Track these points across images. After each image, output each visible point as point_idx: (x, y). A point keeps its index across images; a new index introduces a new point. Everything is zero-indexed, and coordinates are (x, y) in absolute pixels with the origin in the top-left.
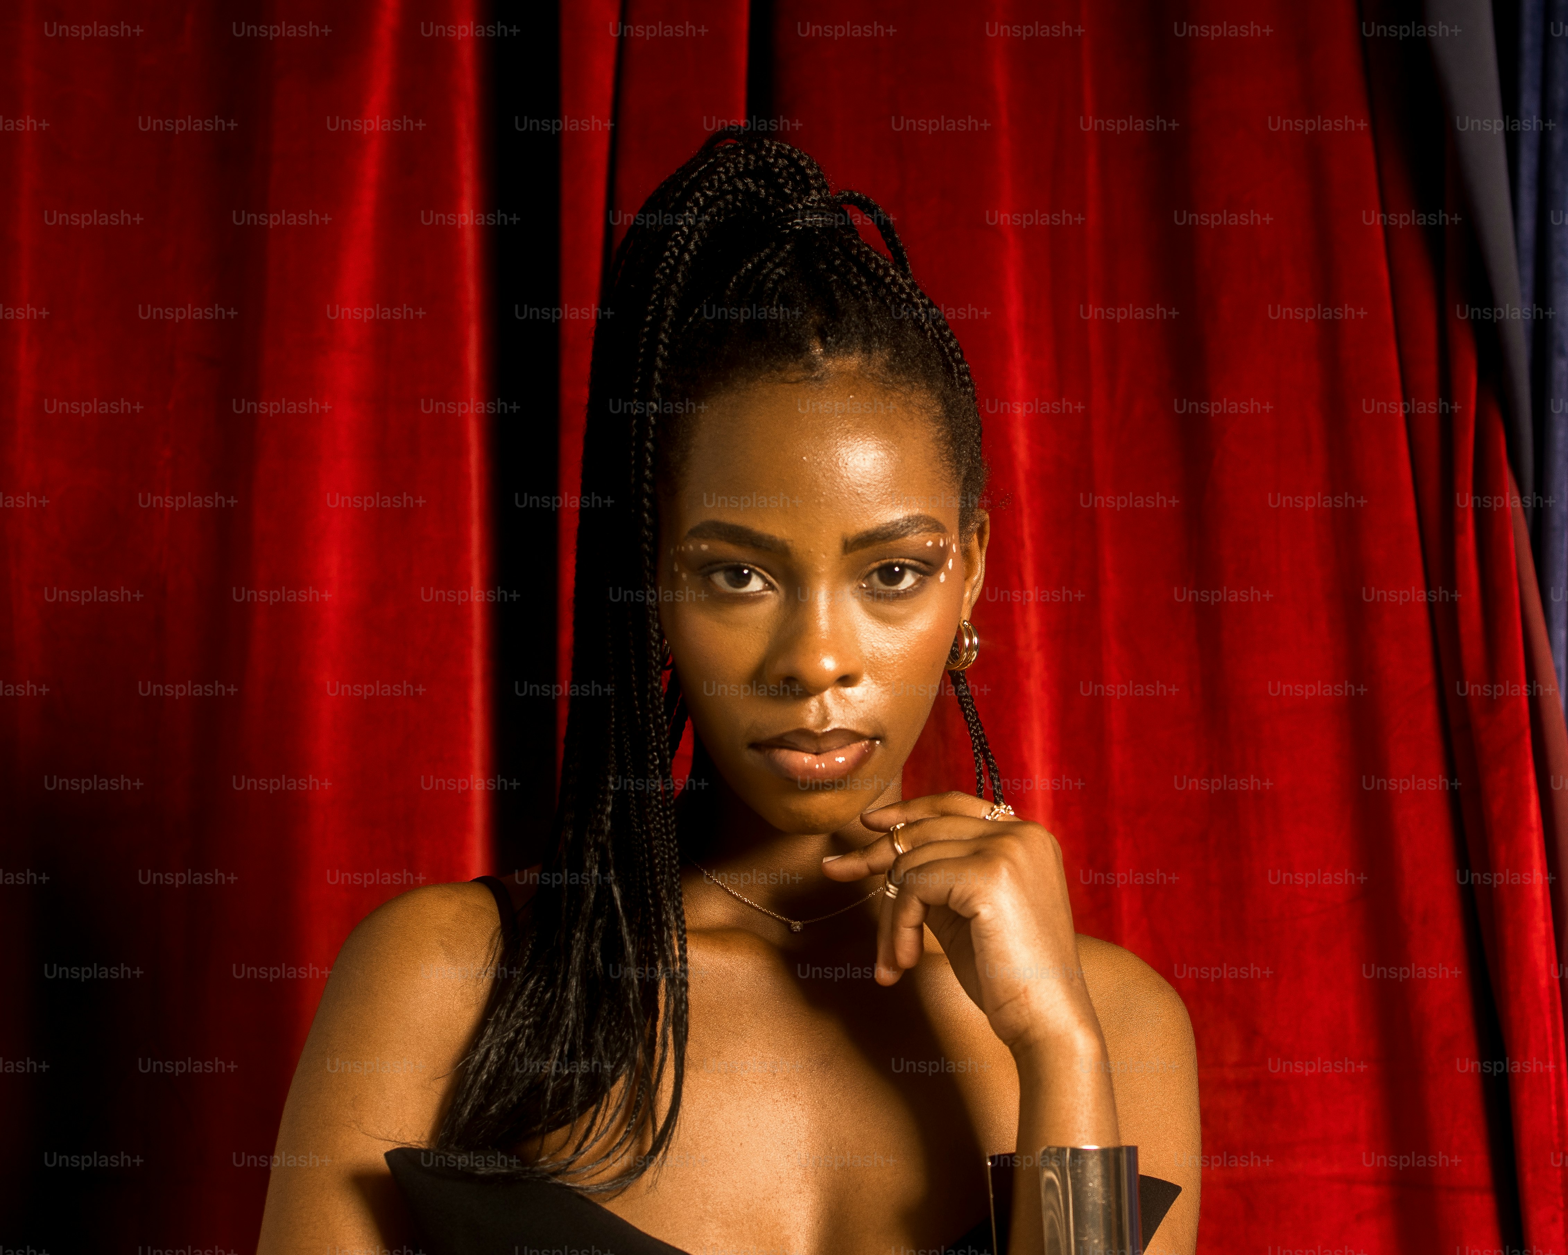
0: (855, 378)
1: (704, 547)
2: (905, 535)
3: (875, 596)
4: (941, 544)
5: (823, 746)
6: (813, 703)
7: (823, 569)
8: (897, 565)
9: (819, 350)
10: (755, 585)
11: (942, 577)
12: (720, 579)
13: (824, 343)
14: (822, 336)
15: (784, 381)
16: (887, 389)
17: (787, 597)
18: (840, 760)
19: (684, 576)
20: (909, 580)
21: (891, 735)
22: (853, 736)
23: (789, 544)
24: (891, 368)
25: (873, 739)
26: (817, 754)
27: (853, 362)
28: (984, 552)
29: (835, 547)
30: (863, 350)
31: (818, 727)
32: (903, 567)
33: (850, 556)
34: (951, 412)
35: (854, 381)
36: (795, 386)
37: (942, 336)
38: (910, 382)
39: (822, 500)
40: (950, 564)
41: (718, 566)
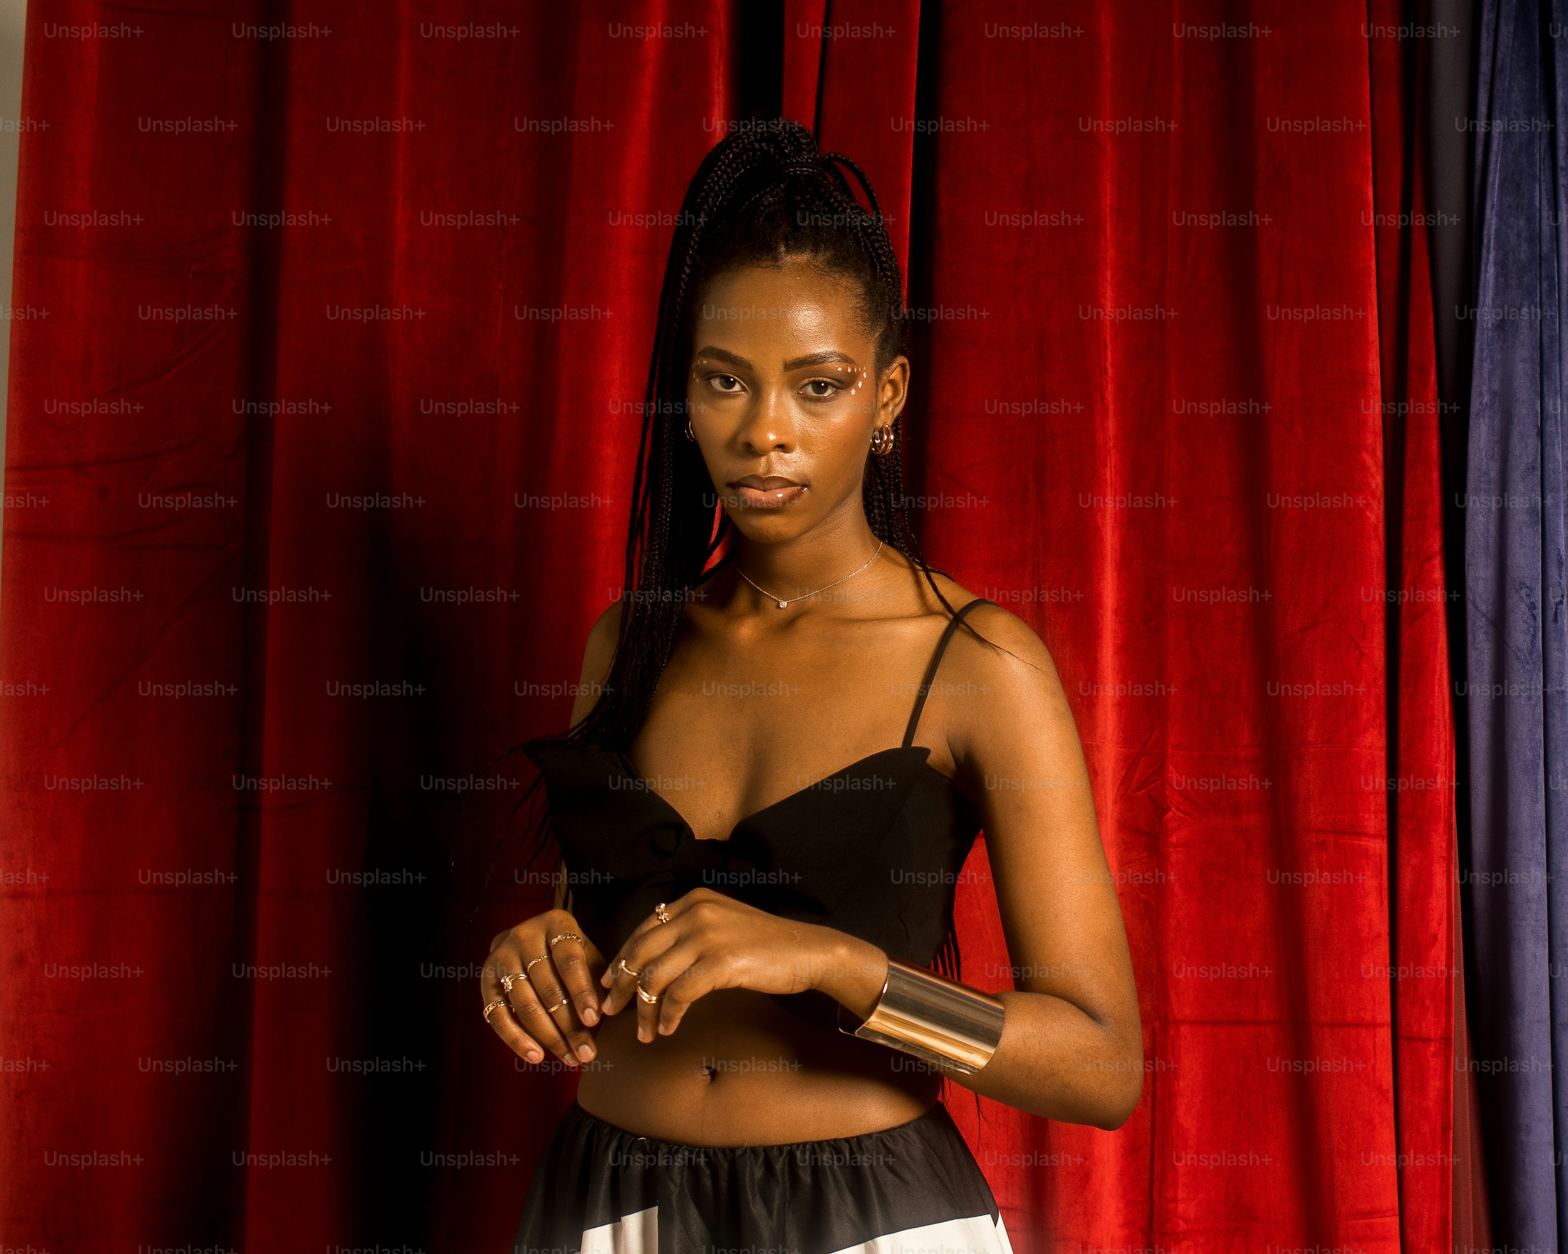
0: (803, 267)
1: (705, 362)
2: (823, 362)
3: (806, 398)
4: (849, 370)
5: (767, 487)
6: (763, 460)
7: (773, 380)
8: (824, 382)
9: (783, 249)
10: (737, 388)
11: (853, 392)
12: (716, 383)
13: (787, 245)
14: (786, 240)
15: (759, 266)
16: (823, 275)
17: (753, 394)
18: (780, 495)
19: (698, 380)
20: (829, 392)
21: (814, 484)
22: (789, 483)
23: (752, 363)
24: (829, 263)
25: (804, 486)
26: (764, 491)
27: (803, 258)
28: (907, 384)
29: (780, 367)
30: (812, 251)
31: (764, 474)
32: (827, 385)
33: (789, 372)
34: (870, 292)
35: (802, 269)
36: (765, 269)
37: (873, 246)
38: (841, 272)
39: (771, 338)
40: (860, 384)
41: (715, 374)
